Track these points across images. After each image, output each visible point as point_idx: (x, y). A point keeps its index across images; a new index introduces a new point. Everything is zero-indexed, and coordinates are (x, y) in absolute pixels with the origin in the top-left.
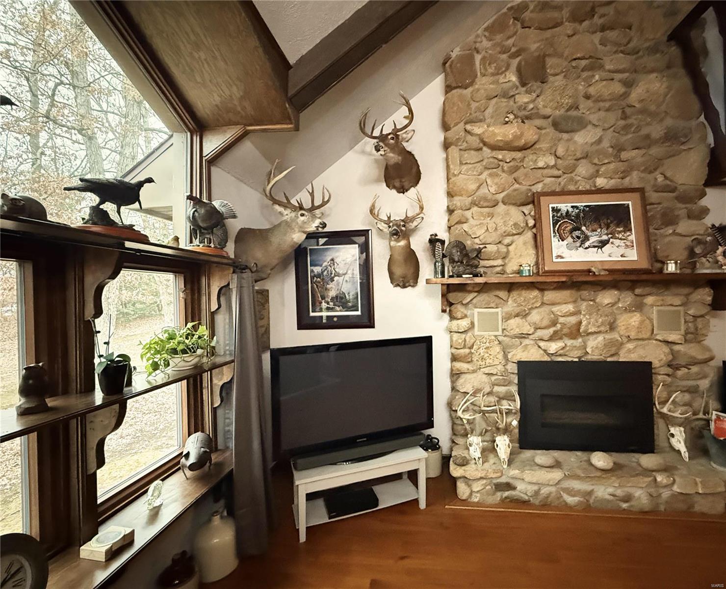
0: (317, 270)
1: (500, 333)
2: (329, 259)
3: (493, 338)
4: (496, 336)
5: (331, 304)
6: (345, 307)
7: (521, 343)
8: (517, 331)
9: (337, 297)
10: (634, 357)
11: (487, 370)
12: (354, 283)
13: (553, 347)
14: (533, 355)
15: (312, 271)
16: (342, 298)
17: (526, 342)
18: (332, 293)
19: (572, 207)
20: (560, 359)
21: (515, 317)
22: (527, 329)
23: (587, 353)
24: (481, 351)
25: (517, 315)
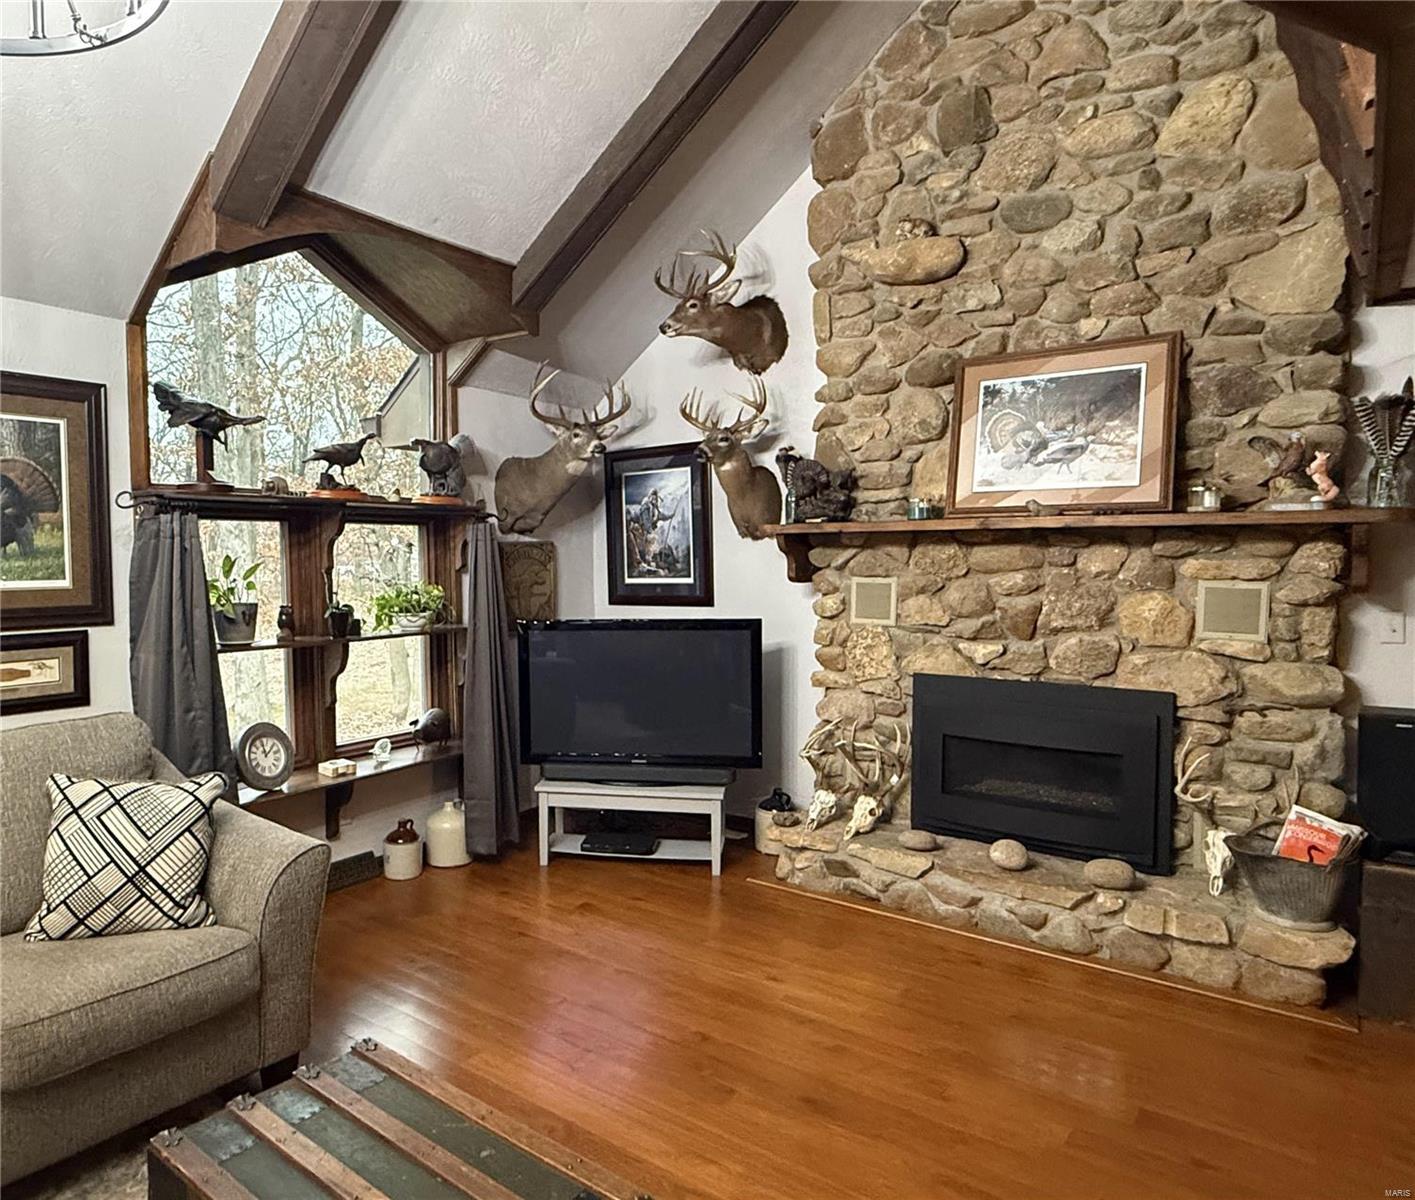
0: (635, 509)
1: (892, 622)
2: (651, 491)
3: (880, 630)
4: (885, 627)
5: (653, 564)
6: (672, 571)
7: (925, 642)
8: (917, 620)
9: (660, 553)
11: (864, 687)
12: (685, 532)
13: (982, 651)
14: (940, 662)
15: (628, 512)
16: (667, 556)
17: (936, 640)
18: (655, 548)
19: (1024, 383)
20: (997, 676)
21: (918, 593)
22: (937, 616)
23: (1047, 668)
24: (858, 652)
25: (922, 591)
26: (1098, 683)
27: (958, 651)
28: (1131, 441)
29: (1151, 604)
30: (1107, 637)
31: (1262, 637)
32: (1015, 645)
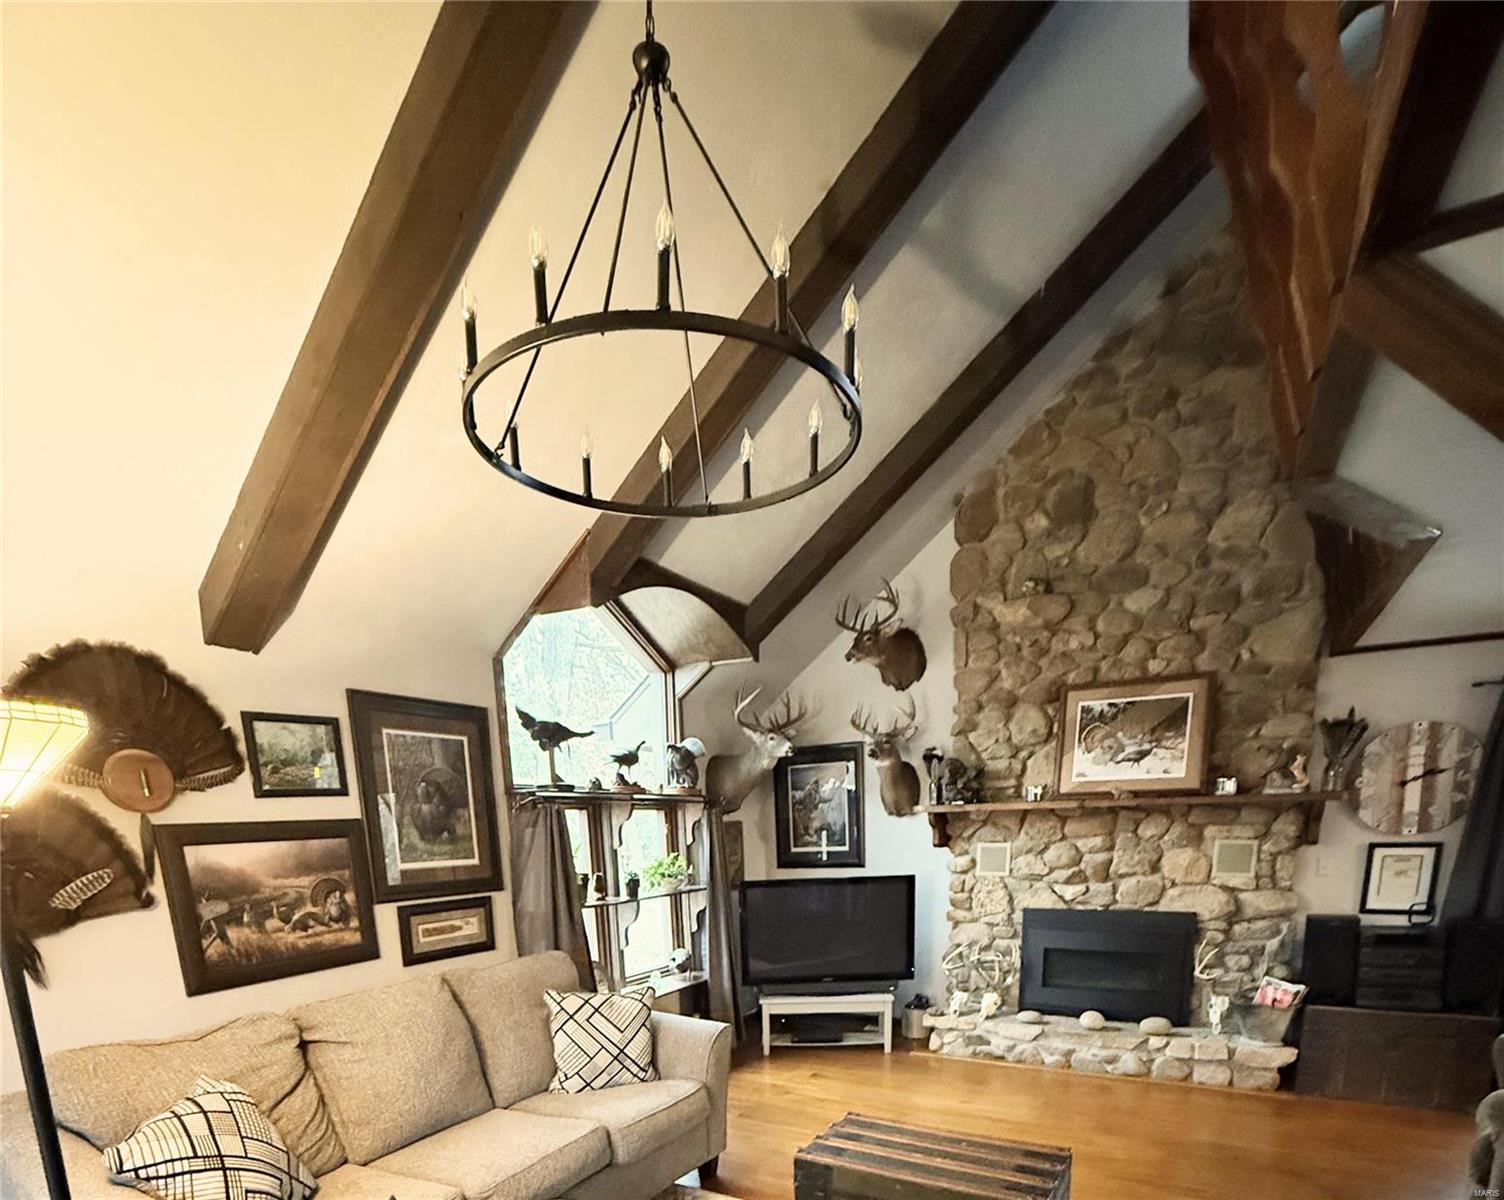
0: (799, 795)
1: (1007, 873)
2: (813, 780)
3: (998, 879)
4: (1002, 878)
6: (831, 841)
7: (1031, 886)
8: (1026, 871)
10: (1179, 907)
11: (986, 919)
12: (842, 812)
13: (1069, 892)
14: (1045, 901)
16: (827, 830)
17: (1038, 885)
19: (1110, 705)
20: (1080, 907)
21: (1027, 853)
22: (1040, 869)
23: (1115, 901)
24: (981, 895)
25: (1029, 851)
26: (1147, 909)
27: (1054, 892)
28: (1180, 746)
29: (1185, 855)
30: (1156, 878)
31: (1252, 874)
32: (1094, 886)
